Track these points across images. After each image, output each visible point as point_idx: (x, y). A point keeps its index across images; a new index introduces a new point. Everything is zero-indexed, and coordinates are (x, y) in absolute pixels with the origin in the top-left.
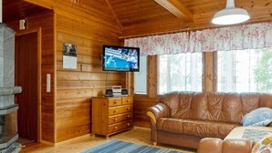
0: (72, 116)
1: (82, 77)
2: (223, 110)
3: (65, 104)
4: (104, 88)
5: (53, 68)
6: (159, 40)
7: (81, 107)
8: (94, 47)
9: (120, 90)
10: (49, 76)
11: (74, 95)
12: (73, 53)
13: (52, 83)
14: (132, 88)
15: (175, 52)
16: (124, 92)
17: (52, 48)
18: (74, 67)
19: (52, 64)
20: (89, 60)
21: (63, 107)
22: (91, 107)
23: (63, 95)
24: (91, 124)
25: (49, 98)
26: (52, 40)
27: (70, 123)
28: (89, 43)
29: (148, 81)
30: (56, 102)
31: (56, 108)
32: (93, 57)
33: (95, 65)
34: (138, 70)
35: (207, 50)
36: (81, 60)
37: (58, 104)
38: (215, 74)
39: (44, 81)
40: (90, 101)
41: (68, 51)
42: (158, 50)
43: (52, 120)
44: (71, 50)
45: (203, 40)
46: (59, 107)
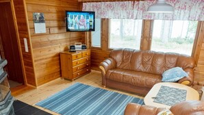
0: (47, 67)
1: (52, 38)
2: (152, 65)
3: (41, 60)
4: (68, 45)
5: (28, 34)
6: (110, 6)
7: (53, 60)
8: (58, 12)
9: (81, 46)
10: (25, 40)
11: (47, 52)
12: (41, 20)
13: (29, 45)
14: (90, 42)
15: (122, 17)
16: (84, 47)
17: (25, 17)
18: (44, 31)
19: (27, 30)
20: (55, 23)
21: (39, 62)
22: (60, 59)
23: (38, 53)
24: (61, 71)
25: (28, 56)
26: (24, 11)
27: (46, 72)
28: (54, 10)
29: (102, 38)
30: (34, 60)
31: (34, 64)
32: (59, 21)
33: (60, 27)
34: (94, 30)
35: (146, 18)
36: (48, 25)
37: (35, 61)
38: (150, 37)
39: (23, 43)
40: (59, 55)
41: (38, 19)
42: (109, 15)
43: (32, 71)
44: (40, 18)
45: (143, 9)
46: (36, 63)
